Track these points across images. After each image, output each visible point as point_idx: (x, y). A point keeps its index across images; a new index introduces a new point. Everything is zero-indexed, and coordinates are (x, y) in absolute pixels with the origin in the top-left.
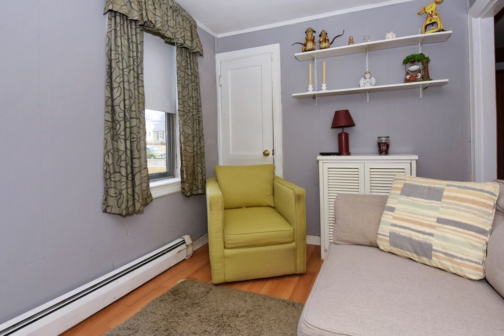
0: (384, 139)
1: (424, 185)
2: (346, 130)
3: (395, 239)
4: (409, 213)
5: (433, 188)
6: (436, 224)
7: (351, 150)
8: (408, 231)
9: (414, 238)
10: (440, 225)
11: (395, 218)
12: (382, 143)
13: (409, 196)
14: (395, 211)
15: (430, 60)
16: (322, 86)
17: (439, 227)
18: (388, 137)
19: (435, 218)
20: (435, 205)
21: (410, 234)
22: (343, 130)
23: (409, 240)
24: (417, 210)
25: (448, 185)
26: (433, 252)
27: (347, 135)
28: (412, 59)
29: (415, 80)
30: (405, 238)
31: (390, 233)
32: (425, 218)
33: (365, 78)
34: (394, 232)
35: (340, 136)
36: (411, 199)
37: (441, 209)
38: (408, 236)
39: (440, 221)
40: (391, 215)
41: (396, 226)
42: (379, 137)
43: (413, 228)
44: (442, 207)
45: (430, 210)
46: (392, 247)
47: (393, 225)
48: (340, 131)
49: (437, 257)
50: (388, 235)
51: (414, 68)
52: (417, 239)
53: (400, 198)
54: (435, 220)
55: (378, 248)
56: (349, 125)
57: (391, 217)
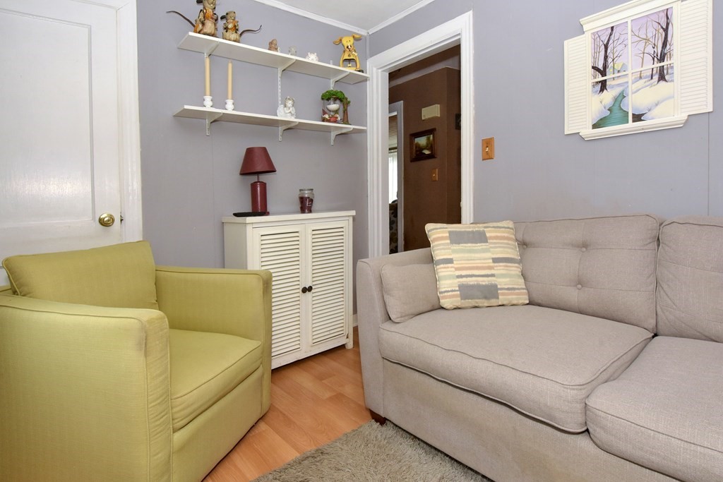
0: (306, 192)
1: (467, 230)
2: (263, 178)
3: (466, 291)
4: (468, 260)
5: (477, 231)
6: (492, 264)
7: (269, 208)
8: (474, 279)
9: (481, 283)
10: (496, 264)
11: (457, 269)
12: (306, 198)
13: (459, 243)
14: (455, 262)
15: (349, 102)
16: (226, 103)
17: (496, 266)
18: (312, 190)
19: (489, 259)
20: (485, 247)
21: (477, 281)
22: (258, 178)
23: (478, 287)
24: (473, 255)
25: (485, 227)
26: (499, 291)
27: (264, 186)
28: (334, 95)
29: (336, 122)
30: (473, 286)
31: (459, 286)
32: (483, 261)
33: (285, 106)
34: (463, 284)
35: (254, 186)
36: (462, 246)
37: (492, 250)
38: (476, 283)
39: (495, 260)
40: (452, 267)
41: (461, 276)
42: (301, 190)
43: (477, 274)
44: (491, 247)
45: (484, 252)
46: (463, 301)
47: (459, 277)
48: (254, 179)
49: (503, 294)
50: (457, 289)
51: (334, 106)
52: (484, 283)
53: (452, 248)
54: (491, 261)
55: (443, 308)
56: (267, 170)
57: (453, 269)
